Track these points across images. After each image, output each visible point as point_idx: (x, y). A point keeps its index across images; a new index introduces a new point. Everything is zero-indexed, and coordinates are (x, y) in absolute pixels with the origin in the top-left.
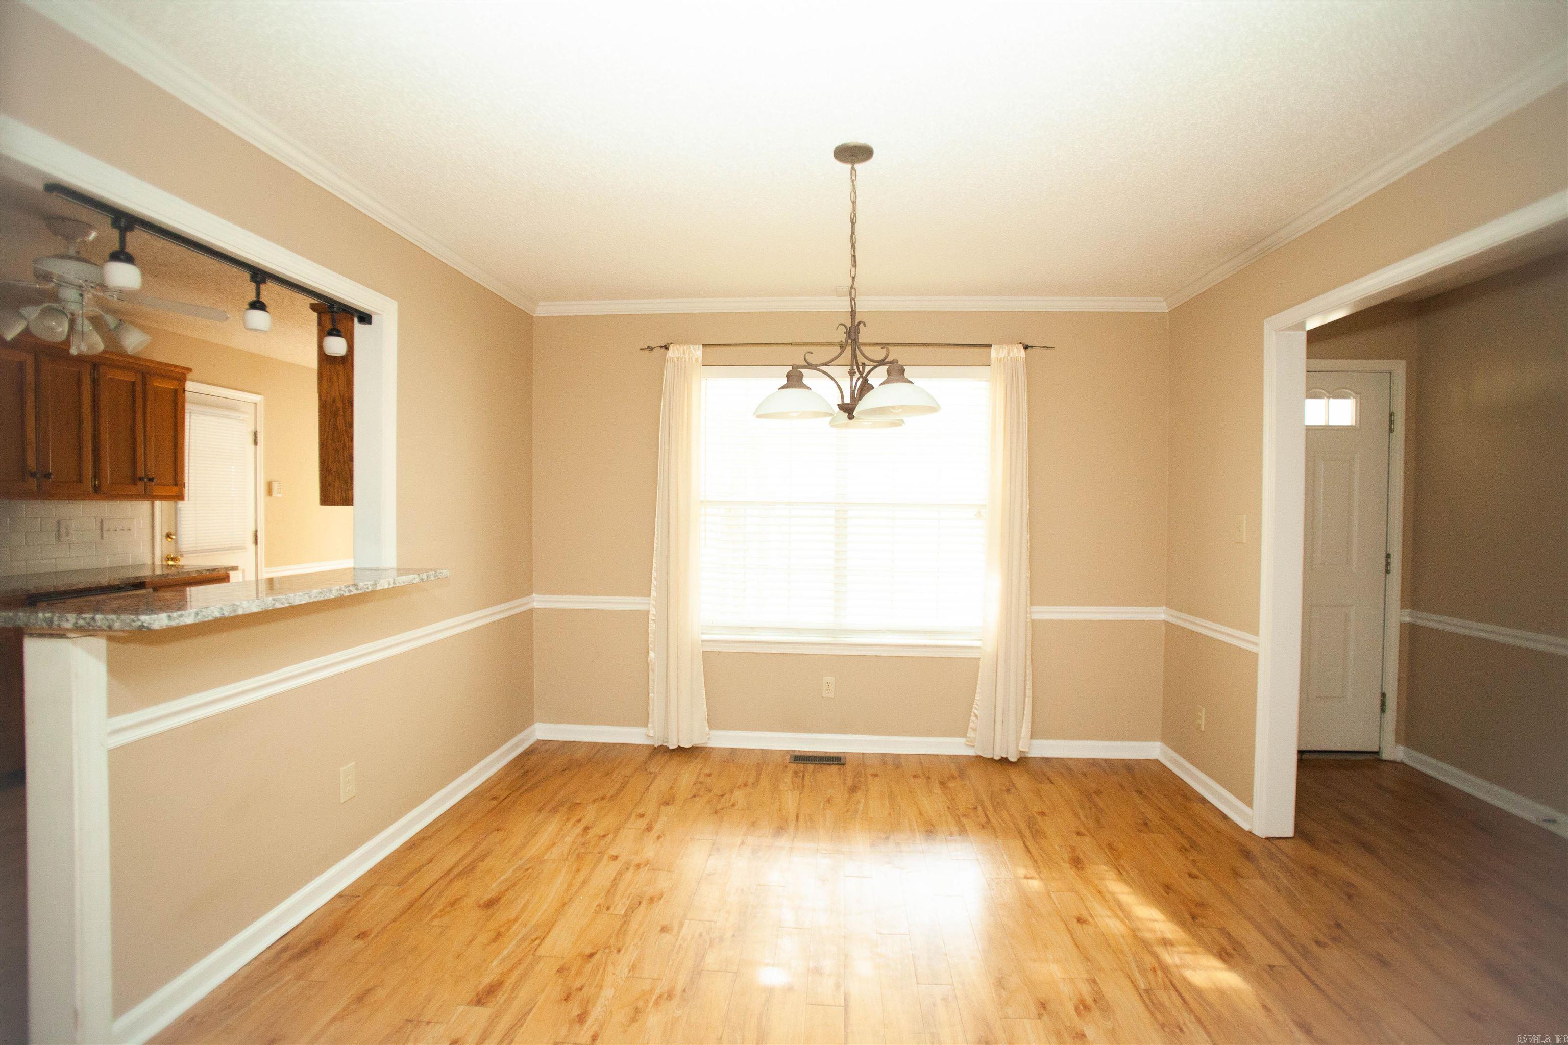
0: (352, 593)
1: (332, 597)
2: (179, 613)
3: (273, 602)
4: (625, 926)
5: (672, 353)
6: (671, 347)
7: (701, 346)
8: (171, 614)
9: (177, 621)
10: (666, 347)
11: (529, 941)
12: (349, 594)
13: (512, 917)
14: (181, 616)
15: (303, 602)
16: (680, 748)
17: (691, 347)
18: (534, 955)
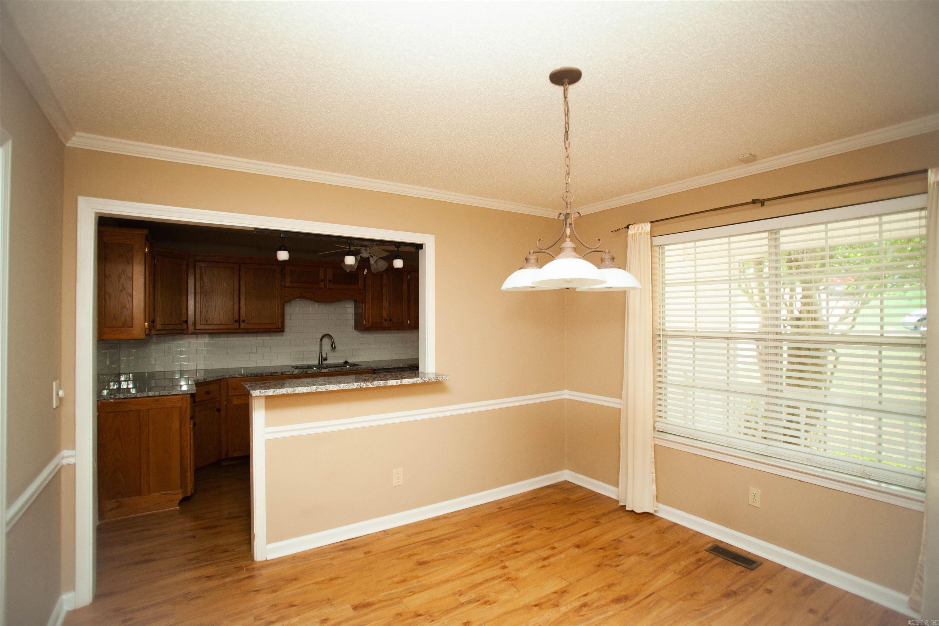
0: (369, 387)
1: (354, 388)
2: (265, 390)
3: (316, 389)
4: (454, 609)
5: (632, 230)
6: (630, 227)
7: (649, 223)
8: (261, 391)
9: (264, 394)
10: (627, 227)
11: (409, 591)
12: (366, 387)
13: (420, 575)
14: (266, 392)
15: (335, 389)
16: (632, 511)
17: (643, 225)
18: (401, 599)
